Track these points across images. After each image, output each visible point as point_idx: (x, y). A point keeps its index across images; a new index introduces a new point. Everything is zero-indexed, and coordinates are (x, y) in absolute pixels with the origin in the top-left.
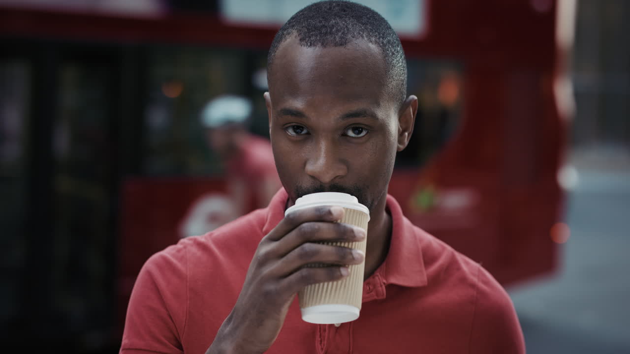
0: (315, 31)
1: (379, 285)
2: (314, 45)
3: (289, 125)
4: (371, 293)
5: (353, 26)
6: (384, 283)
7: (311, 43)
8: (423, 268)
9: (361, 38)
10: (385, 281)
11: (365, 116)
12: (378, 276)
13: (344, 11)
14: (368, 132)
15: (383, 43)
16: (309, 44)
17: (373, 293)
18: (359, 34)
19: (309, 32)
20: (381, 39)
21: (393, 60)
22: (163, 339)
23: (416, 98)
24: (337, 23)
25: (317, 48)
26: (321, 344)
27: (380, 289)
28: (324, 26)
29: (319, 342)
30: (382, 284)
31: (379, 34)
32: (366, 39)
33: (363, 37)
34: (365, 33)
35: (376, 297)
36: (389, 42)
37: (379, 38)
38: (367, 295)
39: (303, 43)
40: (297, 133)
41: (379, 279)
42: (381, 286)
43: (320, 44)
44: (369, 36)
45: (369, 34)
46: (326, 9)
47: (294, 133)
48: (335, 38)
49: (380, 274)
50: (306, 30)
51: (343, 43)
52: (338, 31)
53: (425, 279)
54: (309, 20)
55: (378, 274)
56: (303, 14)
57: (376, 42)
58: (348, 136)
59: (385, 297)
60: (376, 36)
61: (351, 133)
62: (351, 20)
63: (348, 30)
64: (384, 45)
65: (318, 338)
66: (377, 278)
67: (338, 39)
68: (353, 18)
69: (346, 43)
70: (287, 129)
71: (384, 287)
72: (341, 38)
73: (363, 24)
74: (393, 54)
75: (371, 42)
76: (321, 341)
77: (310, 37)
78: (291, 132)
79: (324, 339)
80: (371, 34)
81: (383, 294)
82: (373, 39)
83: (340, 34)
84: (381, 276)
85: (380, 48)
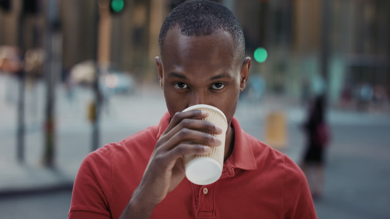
0: (191, 25)
1: (230, 168)
2: (192, 35)
3: (176, 82)
4: (226, 173)
5: (213, 20)
6: (233, 167)
7: (189, 33)
8: (254, 159)
9: (219, 28)
10: (233, 166)
11: (224, 77)
12: (228, 163)
13: (207, 9)
14: (225, 86)
15: (232, 29)
16: (188, 34)
17: (227, 173)
18: (218, 25)
19: (187, 26)
20: (231, 27)
21: (239, 40)
22: (97, 204)
23: (250, 58)
24: (204, 19)
25: (193, 37)
26: (196, 205)
27: (231, 170)
28: (196, 22)
29: (195, 204)
30: (232, 168)
31: (229, 24)
32: (222, 28)
33: (220, 28)
34: (221, 24)
35: (229, 176)
36: (235, 28)
37: (230, 27)
38: (224, 174)
39: (183, 33)
40: (180, 87)
41: (229, 165)
42: (231, 169)
43: (195, 34)
44: (224, 26)
45: (224, 25)
46: (195, 8)
47: (179, 88)
48: (204, 29)
49: (230, 162)
50: (185, 24)
51: (209, 33)
52: (205, 24)
53: (256, 165)
54: (186, 17)
55: (228, 162)
56: (181, 11)
57: (229, 30)
58: (213, 89)
59: (234, 175)
60: (228, 25)
61: (214, 87)
62: (212, 16)
63: (211, 23)
64: (233, 31)
65: (194, 202)
66: (228, 164)
67: (205, 31)
68: (213, 15)
69: (211, 33)
70: (174, 84)
71: (233, 169)
72: (208, 29)
73: (220, 18)
74: (238, 36)
75: (225, 30)
76: (196, 203)
77: (188, 29)
78: (177, 86)
79: (198, 202)
80: (225, 24)
81: (233, 174)
82: (226, 28)
83: (206, 26)
84: (230, 163)
85: (231, 33)
